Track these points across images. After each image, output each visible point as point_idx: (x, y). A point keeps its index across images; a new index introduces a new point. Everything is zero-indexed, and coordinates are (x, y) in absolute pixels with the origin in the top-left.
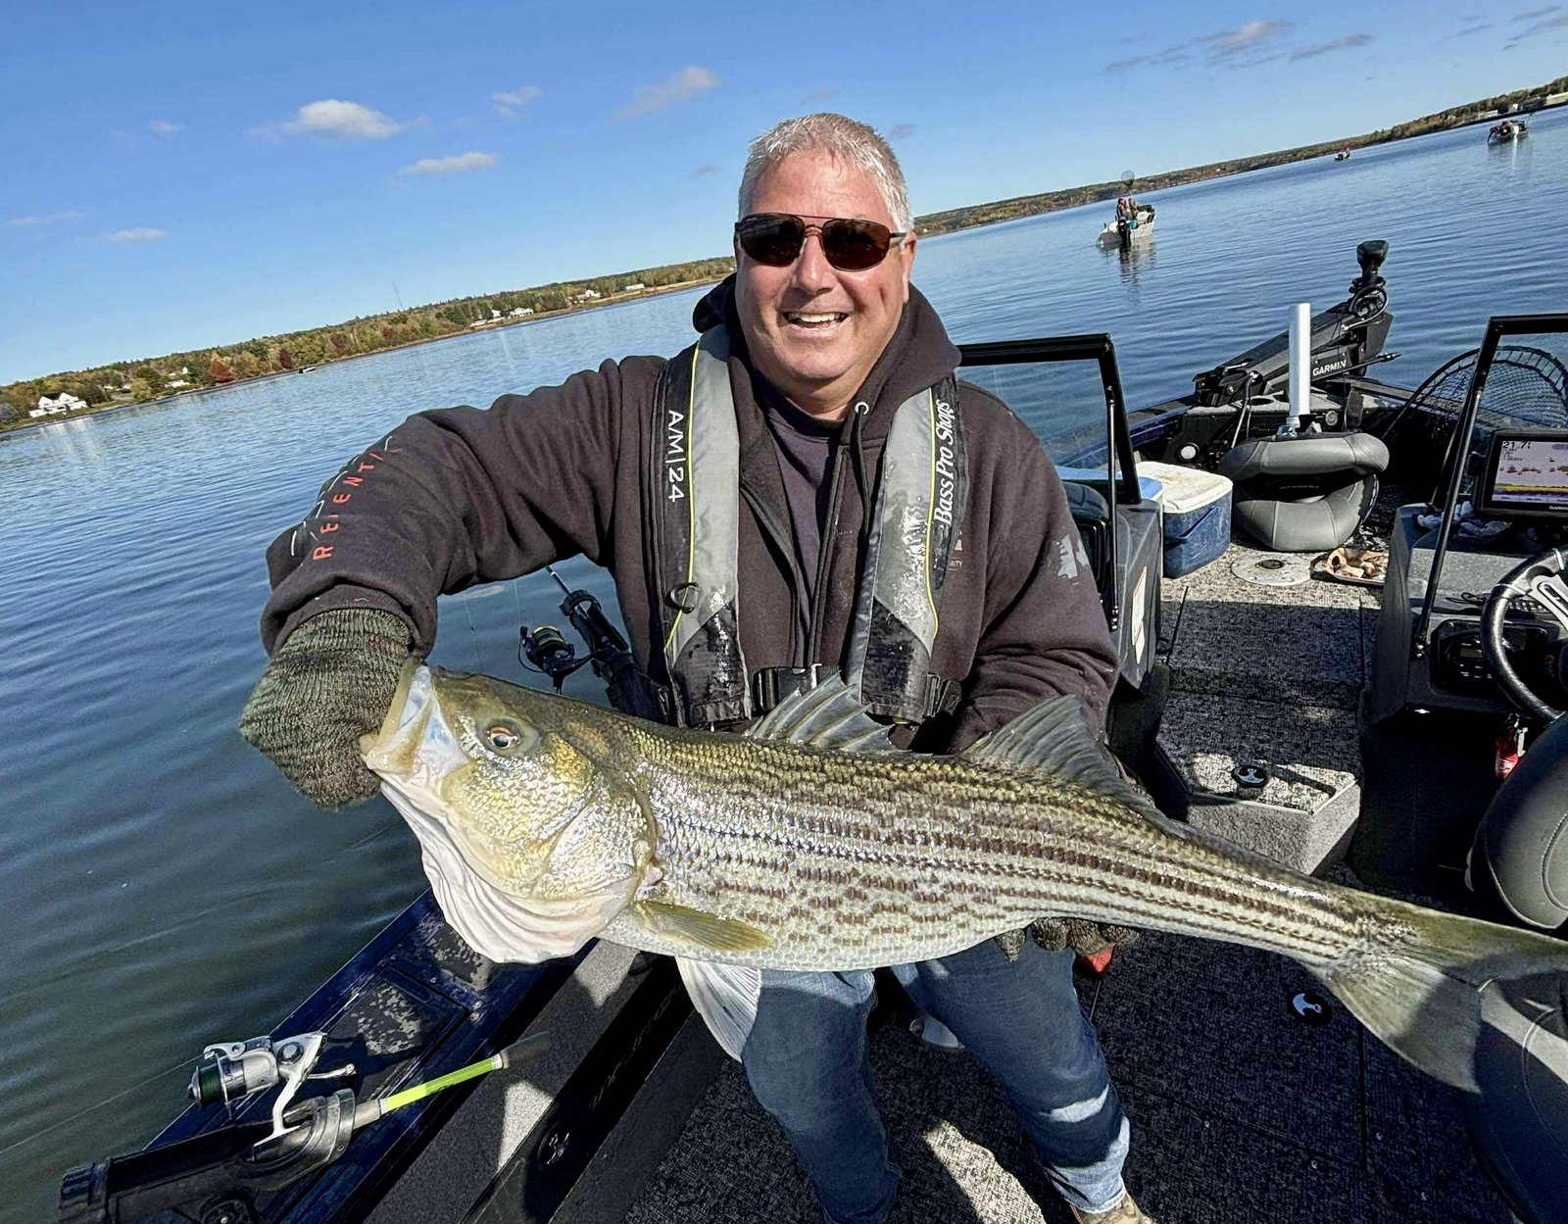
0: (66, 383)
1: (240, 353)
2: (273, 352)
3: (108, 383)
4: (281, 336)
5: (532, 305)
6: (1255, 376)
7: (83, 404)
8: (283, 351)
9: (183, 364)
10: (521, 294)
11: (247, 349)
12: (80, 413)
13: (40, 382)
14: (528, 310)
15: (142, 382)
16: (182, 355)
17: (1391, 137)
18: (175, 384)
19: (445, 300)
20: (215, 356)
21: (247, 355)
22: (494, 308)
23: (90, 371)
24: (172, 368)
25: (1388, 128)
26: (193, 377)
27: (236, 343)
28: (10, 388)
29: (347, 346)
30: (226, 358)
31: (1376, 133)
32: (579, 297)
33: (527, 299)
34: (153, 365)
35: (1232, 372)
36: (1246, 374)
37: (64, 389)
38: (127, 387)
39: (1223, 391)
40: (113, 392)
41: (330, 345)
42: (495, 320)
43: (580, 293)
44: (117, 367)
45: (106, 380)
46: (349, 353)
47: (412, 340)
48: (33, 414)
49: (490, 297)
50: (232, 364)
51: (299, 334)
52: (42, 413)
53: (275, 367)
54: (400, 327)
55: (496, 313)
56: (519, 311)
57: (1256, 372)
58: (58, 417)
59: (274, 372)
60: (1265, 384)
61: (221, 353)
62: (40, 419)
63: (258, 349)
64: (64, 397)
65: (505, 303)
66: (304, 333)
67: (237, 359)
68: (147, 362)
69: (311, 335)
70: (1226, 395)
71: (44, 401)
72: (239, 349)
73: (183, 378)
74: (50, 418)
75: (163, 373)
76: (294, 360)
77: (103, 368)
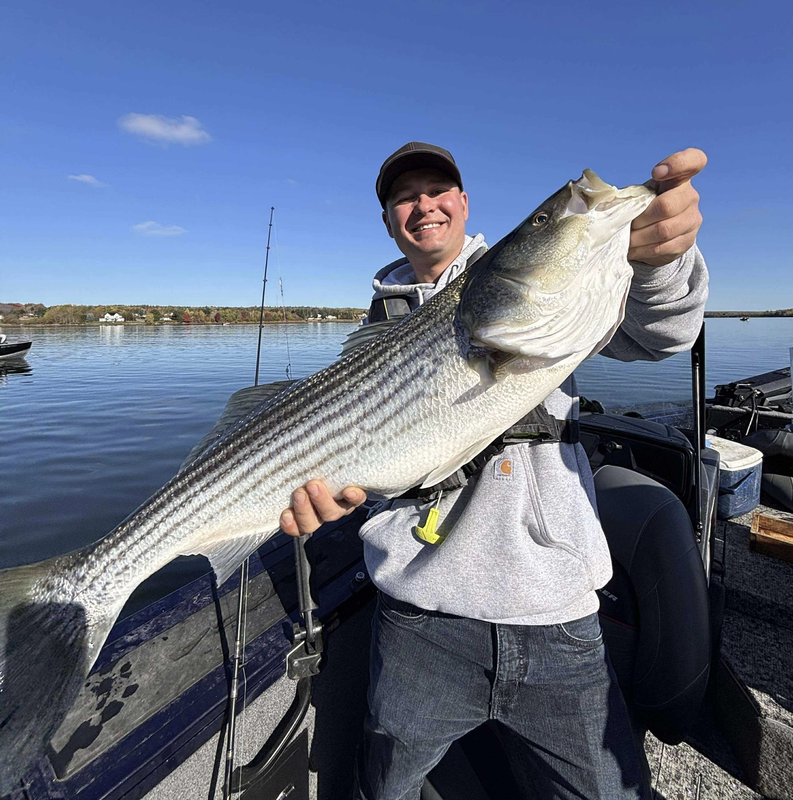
0: (119, 309)
1: (199, 311)
2: (213, 315)
3: (137, 313)
4: (219, 308)
5: (337, 315)
6: (759, 393)
7: (123, 320)
8: (218, 314)
9: (171, 311)
10: (333, 310)
11: (202, 310)
12: (120, 323)
13: (109, 307)
14: (334, 317)
15: (152, 315)
16: (173, 307)
17: (777, 314)
18: (165, 319)
19: (298, 306)
20: (187, 310)
21: (202, 313)
22: (319, 314)
23: (131, 306)
24: (167, 312)
25: (774, 310)
26: (174, 318)
27: (198, 306)
28: (96, 307)
29: (247, 318)
30: (192, 312)
31: (767, 311)
32: (359, 316)
33: (335, 312)
34: (159, 309)
35: (741, 387)
36: (752, 390)
37: (118, 312)
38: (144, 316)
39: (736, 398)
40: (138, 317)
41: (240, 316)
42: (318, 319)
43: (360, 314)
44: (144, 307)
45: (136, 312)
46: (247, 320)
47: (278, 320)
48: (101, 320)
49: (318, 309)
50: (193, 315)
51: (227, 308)
52: (104, 320)
53: (212, 321)
54: (274, 314)
55: (319, 316)
56: (330, 317)
57: (758, 390)
58: (110, 324)
59: (210, 322)
60: (764, 400)
61: (191, 309)
62: (102, 323)
63: (207, 311)
64: (117, 315)
65: (325, 313)
66: (230, 308)
67: (197, 313)
68: (157, 307)
69: (233, 309)
70: (738, 400)
71: (108, 315)
72: (199, 309)
73: (170, 317)
74: (107, 323)
75: (162, 313)
76: (221, 319)
77: (137, 306)
